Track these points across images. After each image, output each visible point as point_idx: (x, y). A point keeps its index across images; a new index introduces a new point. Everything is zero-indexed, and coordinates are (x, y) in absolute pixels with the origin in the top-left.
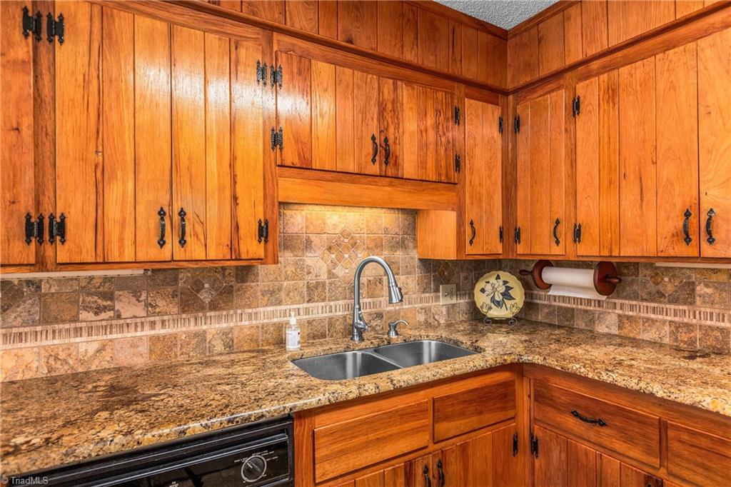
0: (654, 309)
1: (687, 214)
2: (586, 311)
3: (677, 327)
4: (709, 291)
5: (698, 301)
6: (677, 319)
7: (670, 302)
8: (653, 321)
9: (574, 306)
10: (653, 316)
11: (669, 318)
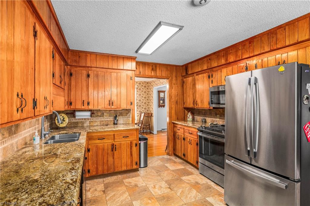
0: (97, 119)
1: (109, 101)
2: (81, 122)
3: (101, 121)
4: (106, 114)
5: (104, 116)
6: (101, 120)
7: (100, 117)
8: (96, 121)
9: (78, 121)
10: (96, 120)
11: (99, 120)
